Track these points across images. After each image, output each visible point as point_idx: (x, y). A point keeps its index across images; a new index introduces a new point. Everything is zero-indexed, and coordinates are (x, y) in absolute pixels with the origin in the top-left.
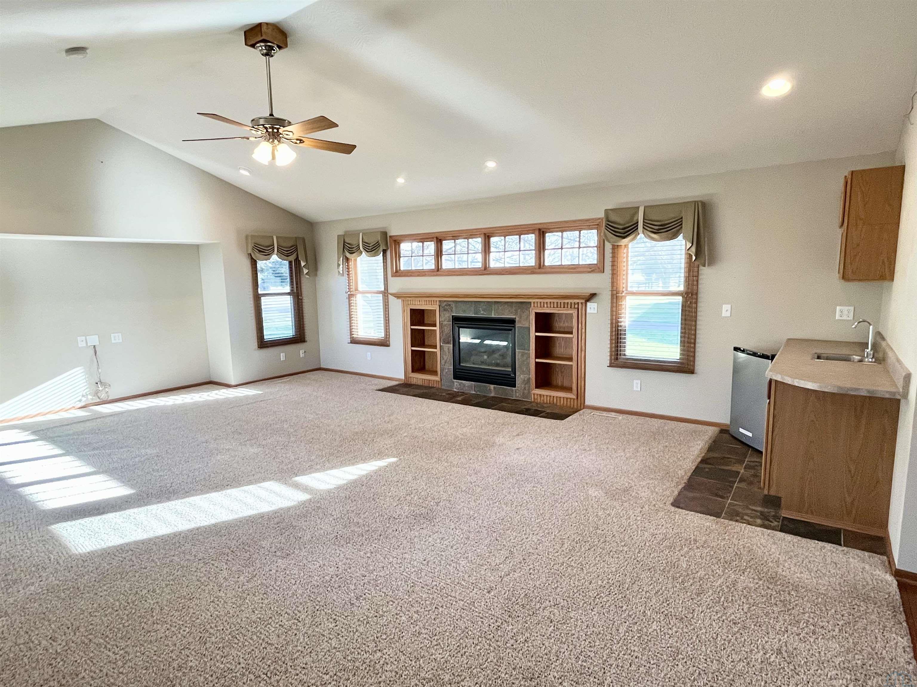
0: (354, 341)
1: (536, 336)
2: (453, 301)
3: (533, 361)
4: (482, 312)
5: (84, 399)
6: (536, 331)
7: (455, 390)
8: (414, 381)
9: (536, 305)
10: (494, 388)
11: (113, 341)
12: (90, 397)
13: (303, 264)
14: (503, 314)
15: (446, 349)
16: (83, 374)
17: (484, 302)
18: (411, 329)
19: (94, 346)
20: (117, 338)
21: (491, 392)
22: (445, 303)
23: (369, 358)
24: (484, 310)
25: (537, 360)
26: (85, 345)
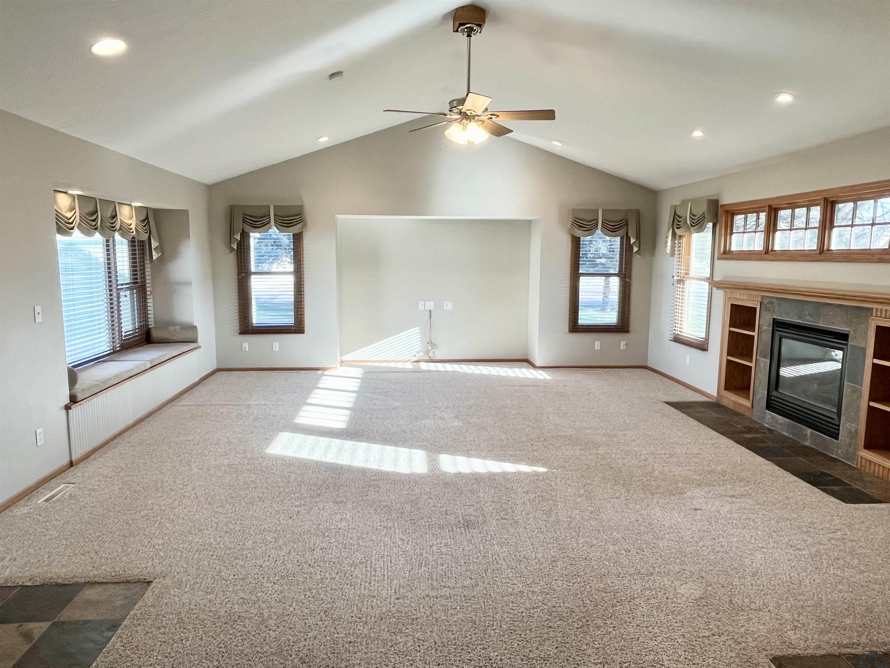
0: (678, 340)
1: (874, 365)
2: (777, 298)
3: (864, 402)
4: (808, 317)
5: (418, 355)
6: (875, 357)
7: (766, 425)
8: (725, 402)
9: (879, 314)
10: (811, 433)
11: (445, 308)
12: (421, 354)
13: (632, 241)
14: (833, 324)
15: (762, 365)
16: (419, 334)
17: (812, 302)
18: (730, 331)
19: (430, 311)
20: (449, 306)
21: (807, 439)
22: (768, 300)
23: (688, 363)
24: (810, 315)
25: (872, 404)
26: (423, 309)
